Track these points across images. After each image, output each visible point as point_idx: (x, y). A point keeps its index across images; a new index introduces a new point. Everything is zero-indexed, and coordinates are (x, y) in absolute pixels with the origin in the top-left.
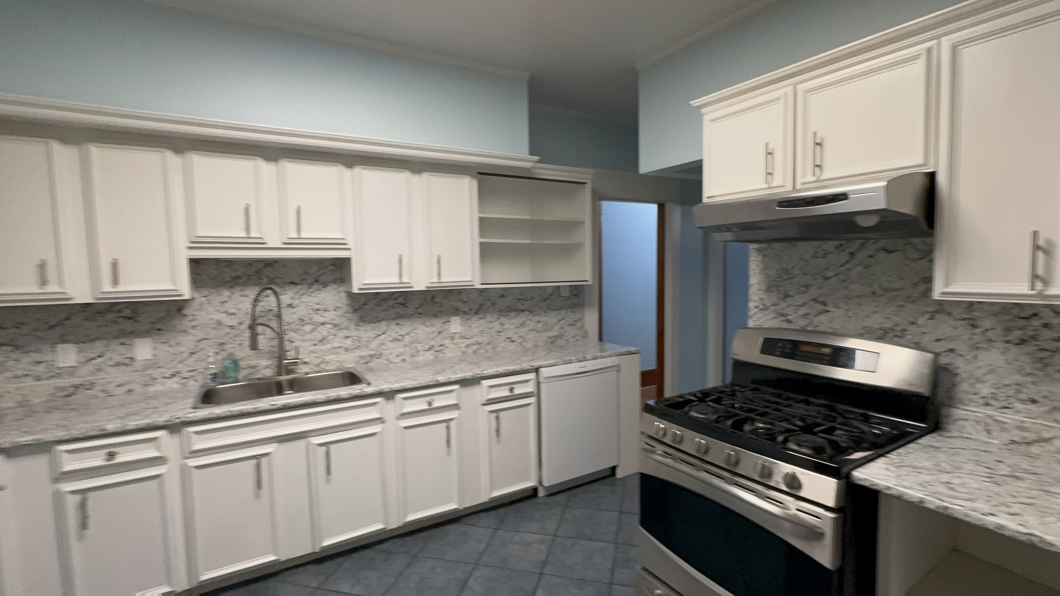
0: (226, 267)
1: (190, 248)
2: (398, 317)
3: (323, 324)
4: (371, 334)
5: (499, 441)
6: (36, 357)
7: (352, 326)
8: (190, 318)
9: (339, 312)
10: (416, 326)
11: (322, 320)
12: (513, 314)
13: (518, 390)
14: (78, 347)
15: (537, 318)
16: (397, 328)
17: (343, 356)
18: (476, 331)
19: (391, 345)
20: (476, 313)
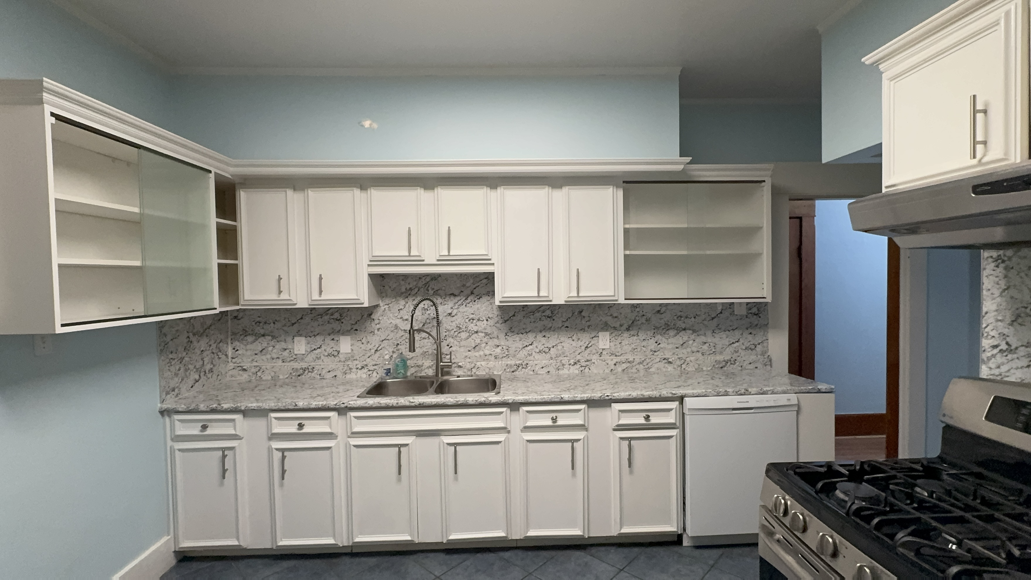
0: (403, 280)
1: (369, 265)
2: (545, 329)
3: (477, 332)
4: (520, 345)
5: (631, 472)
6: (283, 345)
7: (502, 336)
8: (377, 321)
9: (491, 322)
10: (562, 339)
11: (475, 329)
12: (672, 333)
13: (655, 419)
14: (307, 340)
15: (703, 339)
16: (543, 340)
17: (491, 364)
18: (627, 348)
19: (537, 356)
20: (628, 329)
